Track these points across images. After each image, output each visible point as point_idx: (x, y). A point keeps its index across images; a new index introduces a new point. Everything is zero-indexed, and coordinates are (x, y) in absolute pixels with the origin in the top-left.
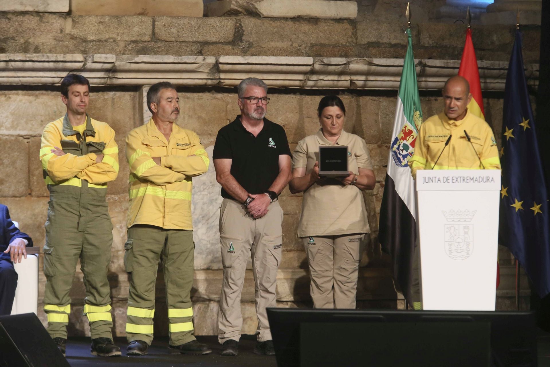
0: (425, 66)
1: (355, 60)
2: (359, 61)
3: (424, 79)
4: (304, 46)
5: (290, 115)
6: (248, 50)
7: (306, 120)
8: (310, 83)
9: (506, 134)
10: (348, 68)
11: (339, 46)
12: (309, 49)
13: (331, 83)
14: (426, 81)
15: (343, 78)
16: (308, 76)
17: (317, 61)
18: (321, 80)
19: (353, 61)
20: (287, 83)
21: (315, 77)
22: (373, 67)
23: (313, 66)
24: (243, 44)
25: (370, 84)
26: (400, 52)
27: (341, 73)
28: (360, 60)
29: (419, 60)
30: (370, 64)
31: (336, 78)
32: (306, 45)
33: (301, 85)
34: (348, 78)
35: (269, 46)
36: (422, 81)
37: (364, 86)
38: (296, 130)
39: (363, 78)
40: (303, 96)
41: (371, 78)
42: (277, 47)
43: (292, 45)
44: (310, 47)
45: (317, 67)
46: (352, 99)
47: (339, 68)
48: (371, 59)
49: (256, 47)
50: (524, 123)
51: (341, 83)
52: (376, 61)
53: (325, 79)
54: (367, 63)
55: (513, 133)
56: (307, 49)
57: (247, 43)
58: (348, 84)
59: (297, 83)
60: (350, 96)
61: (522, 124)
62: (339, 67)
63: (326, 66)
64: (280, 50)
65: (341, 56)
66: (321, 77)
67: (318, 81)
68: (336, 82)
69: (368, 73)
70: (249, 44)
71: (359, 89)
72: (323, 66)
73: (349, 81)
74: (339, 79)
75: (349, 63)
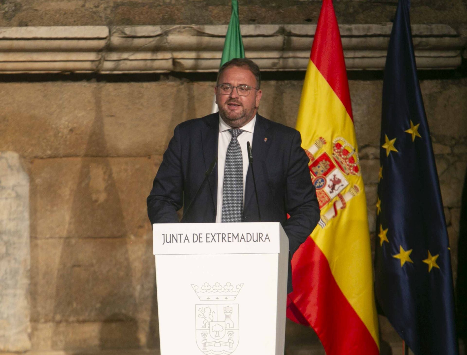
0: (290, 34)
1: (176, 28)
2: (183, 30)
3: (291, 54)
4: (102, 6)
5: (80, 114)
6: (14, 16)
7: (107, 121)
8: (108, 65)
9: (385, 146)
10: (165, 41)
11: (160, 5)
12: (112, 11)
13: (141, 63)
14: (295, 57)
15: (160, 55)
16: (104, 54)
17: (115, 32)
18: (125, 59)
19: (174, 30)
20: (71, 65)
21: (114, 56)
22: (206, 39)
23: (109, 40)
24: (5, 6)
25: (204, 63)
26: (259, 12)
27: (156, 49)
28: (184, 28)
29: (280, 25)
30: (201, 34)
31: (148, 56)
32: (106, 5)
33: (94, 67)
34: (168, 55)
35: (48, 8)
36: (289, 58)
37: (195, 67)
38: (91, 136)
39: (193, 55)
40: (102, 84)
41: (206, 55)
42: (60, 10)
43: (83, 6)
44: (114, 7)
45: (116, 40)
46: (181, 87)
47: (152, 42)
48: (202, 27)
49: (27, 9)
50: (413, 130)
51: (157, 64)
52: (209, 29)
53: (132, 57)
54: (196, 32)
55: (395, 145)
56: (109, 11)
57: (12, 5)
58: (168, 64)
59: (87, 65)
60: (178, 82)
61: (410, 131)
62: (151, 39)
63: (130, 39)
64: (65, 13)
65: (153, 23)
66: (125, 55)
67: (121, 62)
68: (149, 63)
69: (199, 48)
70: (15, 6)
71: (187, 71)
72: (124, 39)
73: (170, 62)
74: (154, 58)
75: (166, 33)
